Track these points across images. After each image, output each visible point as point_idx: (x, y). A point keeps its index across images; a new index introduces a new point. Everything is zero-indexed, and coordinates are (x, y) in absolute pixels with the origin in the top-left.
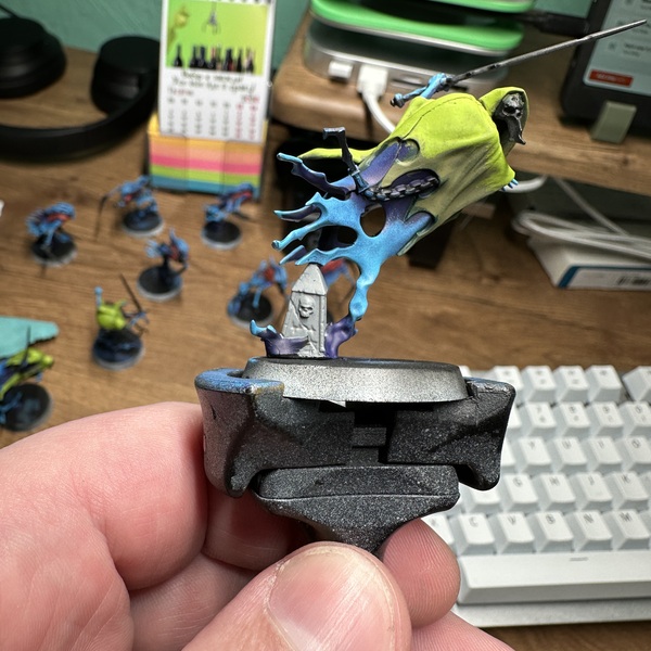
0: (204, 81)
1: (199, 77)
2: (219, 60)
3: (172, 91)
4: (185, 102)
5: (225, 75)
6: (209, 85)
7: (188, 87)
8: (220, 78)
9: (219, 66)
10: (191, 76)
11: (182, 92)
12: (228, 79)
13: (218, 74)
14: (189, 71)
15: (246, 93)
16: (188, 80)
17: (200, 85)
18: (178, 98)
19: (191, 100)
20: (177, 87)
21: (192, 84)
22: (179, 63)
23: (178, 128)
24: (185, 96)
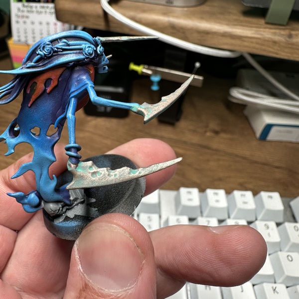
0: (34, 9)
1: (31, 7)
3: (18, 16)
4: (25, 22)
5: (46, 5)
6: (37, 12)
7: (25, 14)
8: (43, 7)
10: (27, 6)
11: (23, 17)
12: (48, 7)
13: (42, 4)
14: (26, 4)
16: (25, 9)
17: (33, 12)
18: (21, 20)
19: (28, 21)
20: (20, 14)
21: (28, 11)
23: (23, 39)
24: (25, 19)
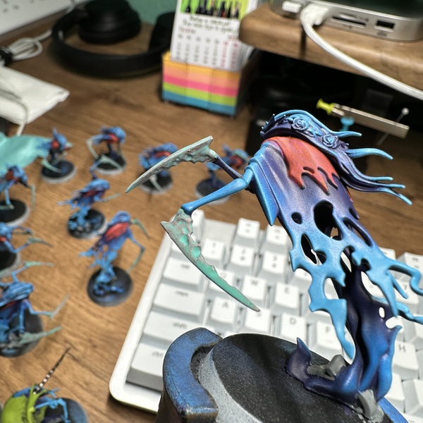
0: (203, 24)
1: (201, 20)
2: (216, 9)
3: (182, 29)
4: (189, 38)
5: (219, 20)
6: (207, 27)
7: (192, 28)
8: (215, 22)
9: (215, 13)
10: (195, 19)
11: (188, 31)
12: (220, 23)
13: (214, 19)
14: (195, 16)
15: (231, 34)
16: (193, 22)
17: (200, 26)
18: (185, 35)
19: (194, 37)
20: (185, 27)
21: (196, 25)
22: (188, 10)
23: (182, 57)
24: (190, 34)
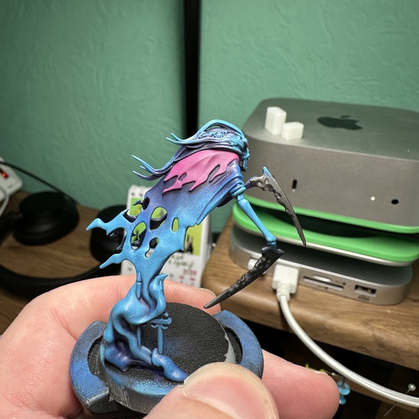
15: (187, 268)
